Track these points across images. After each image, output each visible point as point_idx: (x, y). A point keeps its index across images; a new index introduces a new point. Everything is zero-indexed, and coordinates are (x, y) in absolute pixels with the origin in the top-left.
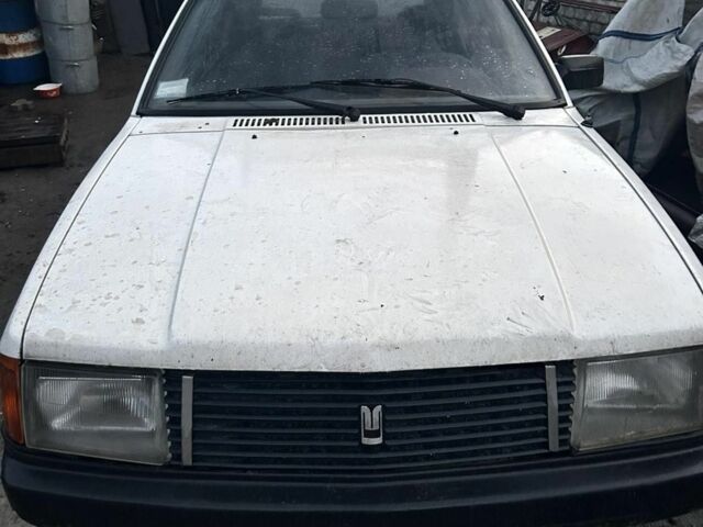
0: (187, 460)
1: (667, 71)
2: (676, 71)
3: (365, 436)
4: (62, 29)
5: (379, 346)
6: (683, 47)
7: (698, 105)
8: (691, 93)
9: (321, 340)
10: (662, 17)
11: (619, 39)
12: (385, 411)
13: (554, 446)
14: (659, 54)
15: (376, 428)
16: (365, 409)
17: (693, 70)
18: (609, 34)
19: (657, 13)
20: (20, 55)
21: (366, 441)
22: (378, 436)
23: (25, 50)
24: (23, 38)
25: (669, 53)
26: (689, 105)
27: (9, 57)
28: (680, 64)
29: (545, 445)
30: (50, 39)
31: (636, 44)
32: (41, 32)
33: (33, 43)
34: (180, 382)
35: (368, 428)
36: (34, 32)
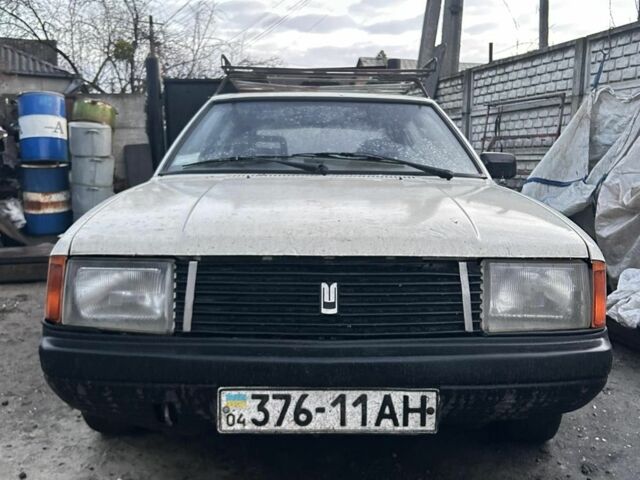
0: (187, 327)
1: (578, 202)
2: (585, 201)
3: (324, 307)
4: (89, 190)
5: (335, 238)
6: (589, 186)
7: (602, 224)
8: (597, 215)
9: (294, 234)
10: (572, 170)
11: (539, 184)
12: (340, 288)
13: (469, 327)
14: (571, 193)
15: (332, 300)
16: (324, 285)
17: (596, 198)
18: (530, 180)
19: (568, 167)
20: (50, 211)
21: (324, 311)
22: (334, 307)
23: (55, 207)
24: (56, 197)
25: (579, 192)
26: (596, 224)
27: (41, 212)
28: (587, 196)
29: (462, 326)
30: (78, 197)
31: (553, 189)
32: (71, 194)
33: (63, 202)
34: (187, 266)
35: (327, 300)
36: (65, 193)
